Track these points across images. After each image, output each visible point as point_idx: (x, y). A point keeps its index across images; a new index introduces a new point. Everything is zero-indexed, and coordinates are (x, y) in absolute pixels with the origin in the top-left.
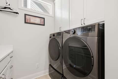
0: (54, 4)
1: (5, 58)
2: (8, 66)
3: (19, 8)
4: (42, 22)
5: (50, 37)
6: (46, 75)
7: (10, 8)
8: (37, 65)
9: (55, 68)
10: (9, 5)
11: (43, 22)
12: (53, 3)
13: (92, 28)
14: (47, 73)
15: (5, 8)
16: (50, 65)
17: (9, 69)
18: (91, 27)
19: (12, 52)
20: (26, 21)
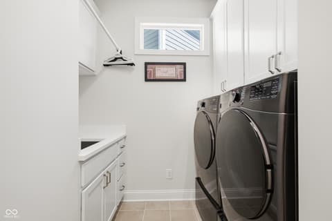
0: (211, 20)
1: (108, 147)
2: (117, 161)
3: (136, 53)
4: (181, 74)
5: (198, 109)
6: (189, 201)
7: (121, 58)
8: (169, 173)
9: (210, 193)
10: (121, 53)
11: (183, 73)
12: (208, 20)
13: (272, 86)
14: (193, 199)
15: (116, 59)
16: (198, 179)
17: (119, 167)
18: (269, 84)
19: (125, 138)
20: (148, 78)
